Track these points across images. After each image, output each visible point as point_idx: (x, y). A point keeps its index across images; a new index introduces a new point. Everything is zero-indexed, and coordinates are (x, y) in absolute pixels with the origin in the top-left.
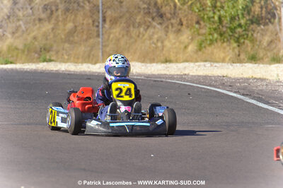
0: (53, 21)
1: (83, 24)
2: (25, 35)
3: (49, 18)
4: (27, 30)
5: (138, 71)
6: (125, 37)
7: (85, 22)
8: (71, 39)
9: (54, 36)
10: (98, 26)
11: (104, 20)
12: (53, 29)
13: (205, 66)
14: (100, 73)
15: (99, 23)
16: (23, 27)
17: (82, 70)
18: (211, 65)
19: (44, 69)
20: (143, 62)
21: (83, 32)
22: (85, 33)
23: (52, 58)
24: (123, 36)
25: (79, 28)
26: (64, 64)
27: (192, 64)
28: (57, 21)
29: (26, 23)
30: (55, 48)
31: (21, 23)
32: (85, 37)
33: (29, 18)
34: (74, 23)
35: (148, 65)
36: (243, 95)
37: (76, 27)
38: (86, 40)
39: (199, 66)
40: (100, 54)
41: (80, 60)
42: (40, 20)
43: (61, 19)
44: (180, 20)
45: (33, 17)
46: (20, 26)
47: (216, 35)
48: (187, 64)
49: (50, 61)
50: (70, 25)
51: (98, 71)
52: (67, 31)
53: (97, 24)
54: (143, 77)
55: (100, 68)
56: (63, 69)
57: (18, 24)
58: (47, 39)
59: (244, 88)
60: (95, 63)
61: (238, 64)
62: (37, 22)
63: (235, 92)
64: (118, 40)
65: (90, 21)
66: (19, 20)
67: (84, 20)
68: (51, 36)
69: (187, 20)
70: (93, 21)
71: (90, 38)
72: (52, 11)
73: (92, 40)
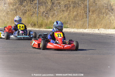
0: (68, 11)
1: (80, 13)
2: (57, 17)
4: (58, 15)
5: (103, 32)
8: (76, 19)
9: (69, 18)
10: (87, 14)
11: (89, 11)
12: (68, 14)
14: (87, 33)
15: (87, 12)
16: (56, 14)
17: (80, 31)
19: (65, 31)
20: (105, 28)
21: (80, 16)
23: (68, 27)
25: (79, 14)
26: (72, 29)
29: (57, 12)
30: (69, 22)
31: (55, 12)
33: (58, 10)
34: (77, 12)
35: (107, 30)
37: (78, 14)
38: (82, 19)
40: (88, 25)
41: (79, 28)
42: (63, 11)
43: (71, 11)
45: (60, 10)
46: (55, 13)
49: (67, 28)
50: (75, 13)
51: (87, 32)
52: (74, 15)
53: (86, 13)
54: (105, 35)
55: (87, 31)
56: (72, 31)
57: (54, 12)
58: (66, 19)
60: (85, 29)
62: (62, 12)
64: (95, 19)
65: (84, 12)
66: (54, 11)
67: (81, 11)
68: (68, 18)
70: (85, 12)
71: (83, 18)
72: (68, 7)
73: (84, 19)
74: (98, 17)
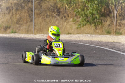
0: (11, 13)
1: (24, 16)
3: (9, 13)
6: (43, 22)
7: (25, 15)
8: (19, 22)
12: (11, 18)
13: (88, 36)
18: (91, 36)
19: (14, 36)
22: (25, 20)
24: (42, 21)
25: (22, 18)
27: (82, 35)
28: (13, 14)
32: (25, 22)
36: (116, 50)
39: (85, 36)
42: (5, 14)
43: (14, 14)
44: (68, 15)
45: (2, 13)
47: (85, 22)
48: (79, 35)
49: (15, 33)
50: (18, 16)
53: (30, 16)
58: (8, 23)
59: (114, 47)
61: (103, 35)
63: (112, 49)
64: (41, 23)
65: (28, 15)
67: (24, 14)
69: (71, 14)
72: (10, 10)
73: (28, 23)
74: (44, 21)
